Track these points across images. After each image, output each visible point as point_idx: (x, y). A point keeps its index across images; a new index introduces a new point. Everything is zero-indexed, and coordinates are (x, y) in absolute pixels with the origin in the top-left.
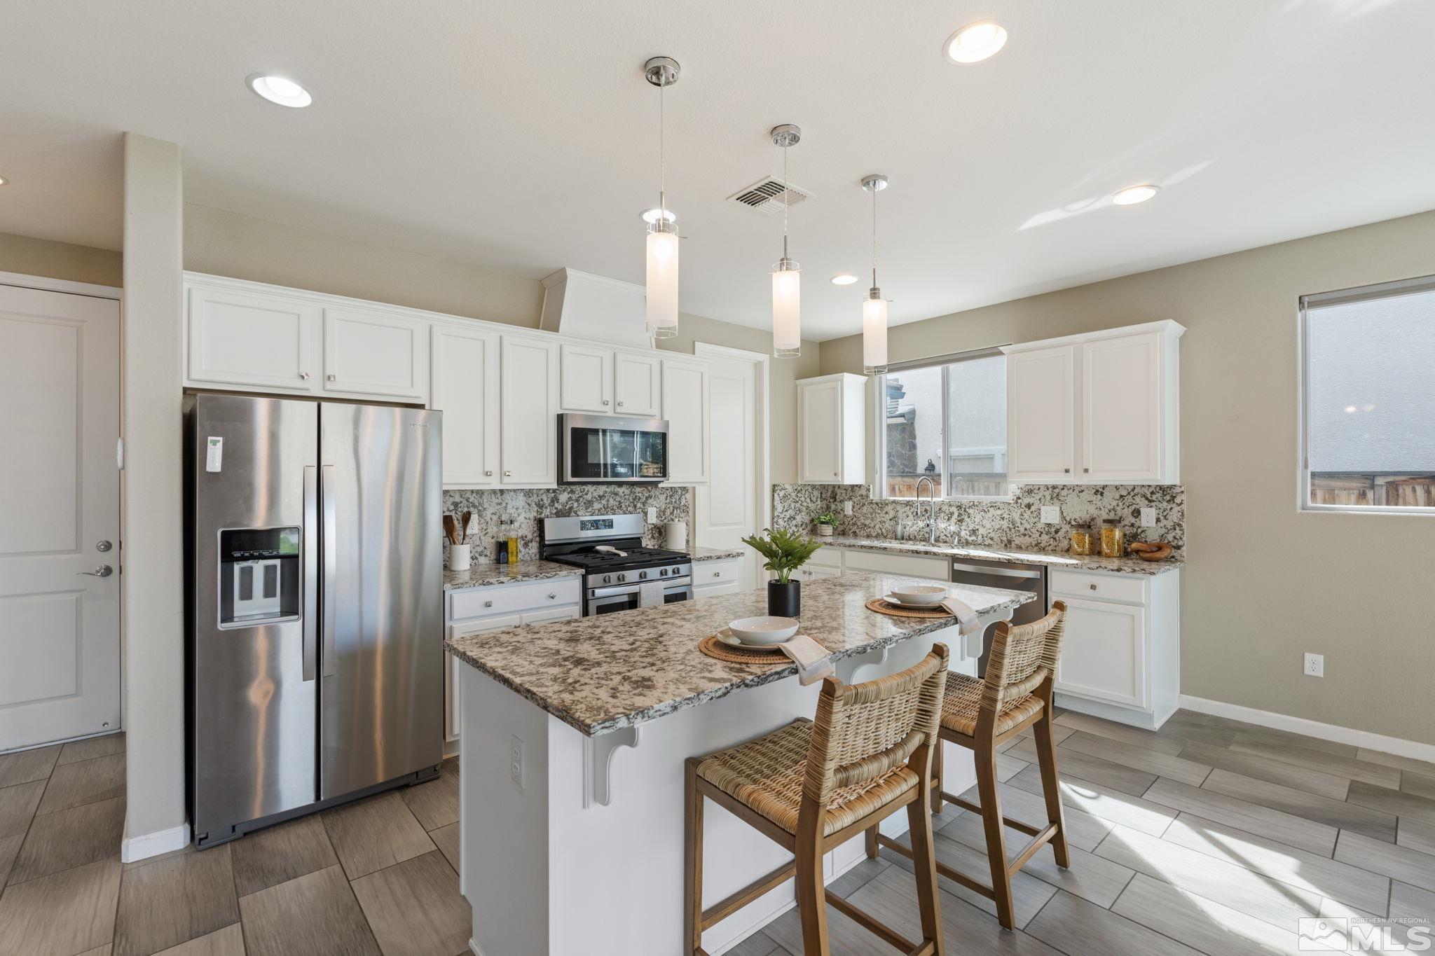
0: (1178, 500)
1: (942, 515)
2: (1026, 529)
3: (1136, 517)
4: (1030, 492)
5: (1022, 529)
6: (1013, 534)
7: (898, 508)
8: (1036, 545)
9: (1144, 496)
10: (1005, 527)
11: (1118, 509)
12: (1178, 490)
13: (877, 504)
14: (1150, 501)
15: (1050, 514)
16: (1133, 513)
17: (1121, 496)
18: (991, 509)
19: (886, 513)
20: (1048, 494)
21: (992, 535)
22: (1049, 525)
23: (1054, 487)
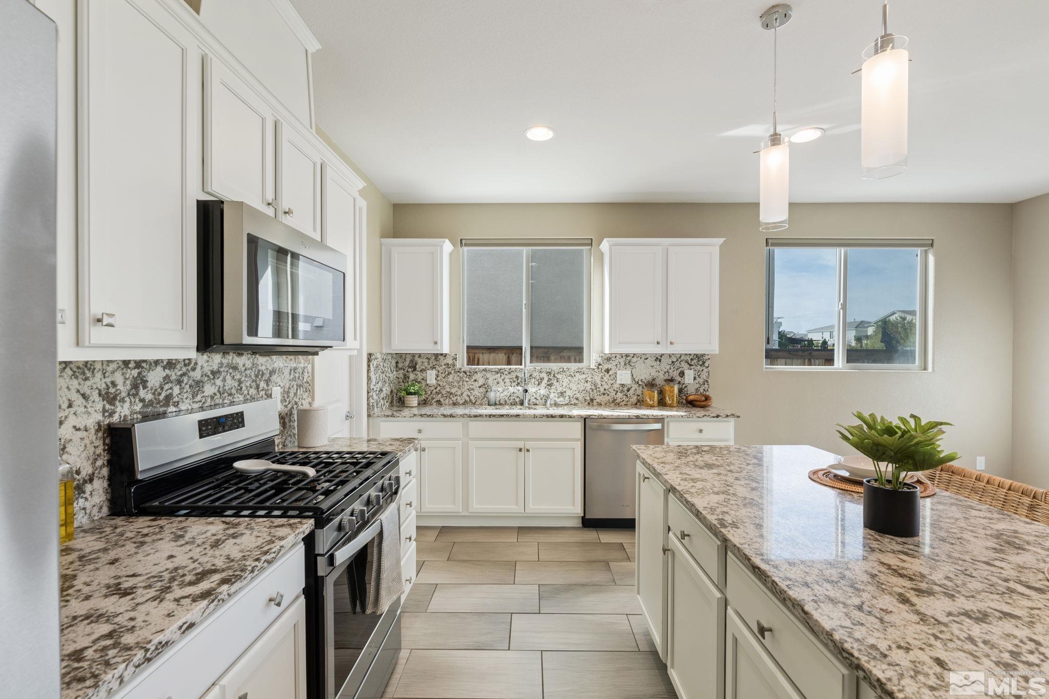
0: (706, 365)
1: (533, 380)
2: (605, 390)
3: (682, 377)
4: (609, 359)
5: (602, 390)
6: (595, 394)
7: (488, 375)
8: (613, 402)
9: (687, 362)
10: (588, 388)
11: (671, 371)
12: (707, 357)
13: (465, 372)
14: (691, 365)
15: (624, 377)
16: (680, 374)
17: (673, 362)
18: (577, 374)
19: (475, 380)
20: (622, 360)
21: (578, 395)
22: (623, 385)
23: (627, 356)
